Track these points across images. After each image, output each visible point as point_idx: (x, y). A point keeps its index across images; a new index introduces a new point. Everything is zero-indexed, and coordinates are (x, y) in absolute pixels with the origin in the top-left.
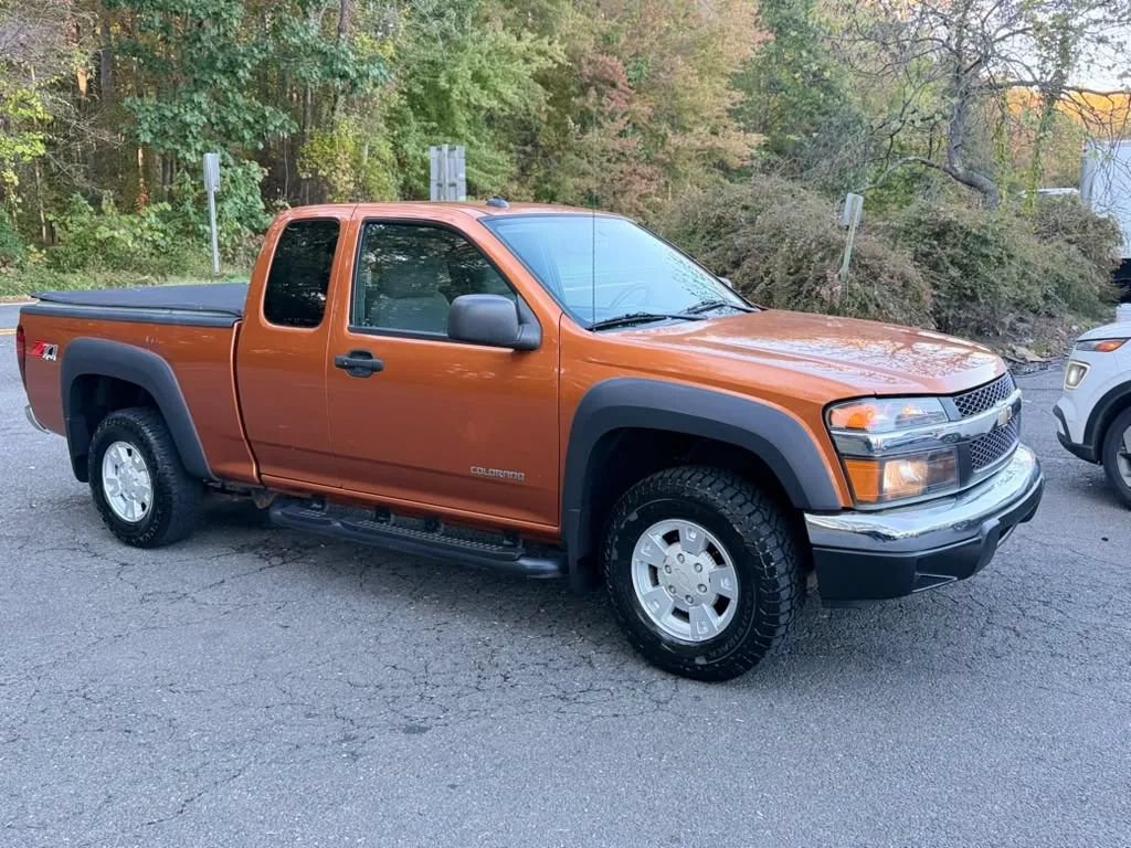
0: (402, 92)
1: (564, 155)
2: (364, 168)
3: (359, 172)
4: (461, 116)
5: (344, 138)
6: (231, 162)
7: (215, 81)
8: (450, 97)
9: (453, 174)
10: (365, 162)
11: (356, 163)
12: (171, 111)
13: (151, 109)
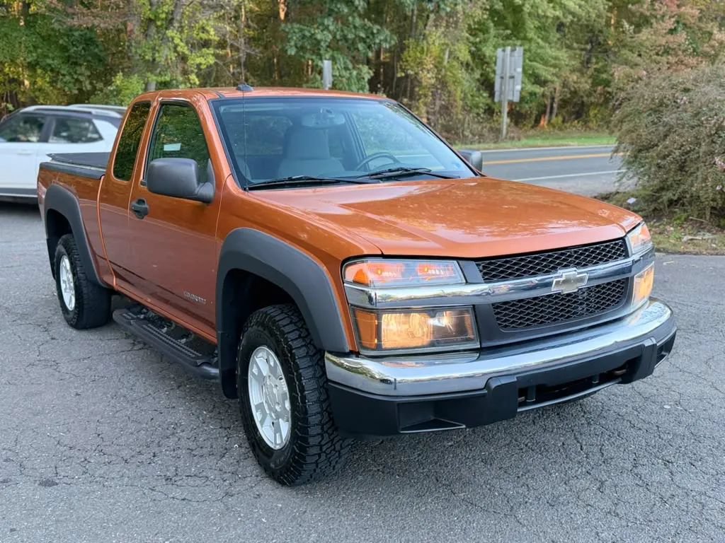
0: (486, 9)
1: (619, 51)
2: (445, 67)
3: (441, 70)
4: (531, 24)
5: (432, 46)
6: (350, 66)
7: (339, 9)
8: (522, 10)
9: (513, 68)
10: (445, 63)
11: (438, 66)
12: (309, 31)
13: (296, 30)
